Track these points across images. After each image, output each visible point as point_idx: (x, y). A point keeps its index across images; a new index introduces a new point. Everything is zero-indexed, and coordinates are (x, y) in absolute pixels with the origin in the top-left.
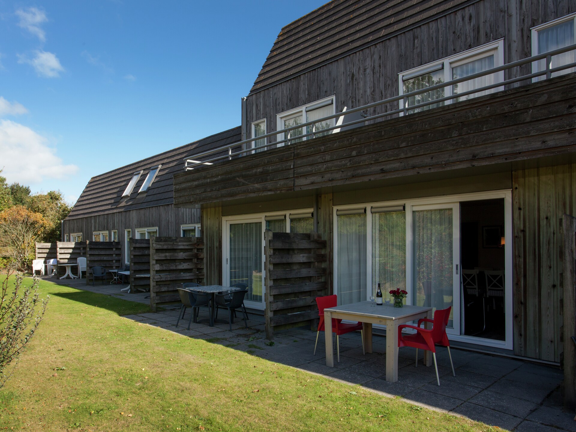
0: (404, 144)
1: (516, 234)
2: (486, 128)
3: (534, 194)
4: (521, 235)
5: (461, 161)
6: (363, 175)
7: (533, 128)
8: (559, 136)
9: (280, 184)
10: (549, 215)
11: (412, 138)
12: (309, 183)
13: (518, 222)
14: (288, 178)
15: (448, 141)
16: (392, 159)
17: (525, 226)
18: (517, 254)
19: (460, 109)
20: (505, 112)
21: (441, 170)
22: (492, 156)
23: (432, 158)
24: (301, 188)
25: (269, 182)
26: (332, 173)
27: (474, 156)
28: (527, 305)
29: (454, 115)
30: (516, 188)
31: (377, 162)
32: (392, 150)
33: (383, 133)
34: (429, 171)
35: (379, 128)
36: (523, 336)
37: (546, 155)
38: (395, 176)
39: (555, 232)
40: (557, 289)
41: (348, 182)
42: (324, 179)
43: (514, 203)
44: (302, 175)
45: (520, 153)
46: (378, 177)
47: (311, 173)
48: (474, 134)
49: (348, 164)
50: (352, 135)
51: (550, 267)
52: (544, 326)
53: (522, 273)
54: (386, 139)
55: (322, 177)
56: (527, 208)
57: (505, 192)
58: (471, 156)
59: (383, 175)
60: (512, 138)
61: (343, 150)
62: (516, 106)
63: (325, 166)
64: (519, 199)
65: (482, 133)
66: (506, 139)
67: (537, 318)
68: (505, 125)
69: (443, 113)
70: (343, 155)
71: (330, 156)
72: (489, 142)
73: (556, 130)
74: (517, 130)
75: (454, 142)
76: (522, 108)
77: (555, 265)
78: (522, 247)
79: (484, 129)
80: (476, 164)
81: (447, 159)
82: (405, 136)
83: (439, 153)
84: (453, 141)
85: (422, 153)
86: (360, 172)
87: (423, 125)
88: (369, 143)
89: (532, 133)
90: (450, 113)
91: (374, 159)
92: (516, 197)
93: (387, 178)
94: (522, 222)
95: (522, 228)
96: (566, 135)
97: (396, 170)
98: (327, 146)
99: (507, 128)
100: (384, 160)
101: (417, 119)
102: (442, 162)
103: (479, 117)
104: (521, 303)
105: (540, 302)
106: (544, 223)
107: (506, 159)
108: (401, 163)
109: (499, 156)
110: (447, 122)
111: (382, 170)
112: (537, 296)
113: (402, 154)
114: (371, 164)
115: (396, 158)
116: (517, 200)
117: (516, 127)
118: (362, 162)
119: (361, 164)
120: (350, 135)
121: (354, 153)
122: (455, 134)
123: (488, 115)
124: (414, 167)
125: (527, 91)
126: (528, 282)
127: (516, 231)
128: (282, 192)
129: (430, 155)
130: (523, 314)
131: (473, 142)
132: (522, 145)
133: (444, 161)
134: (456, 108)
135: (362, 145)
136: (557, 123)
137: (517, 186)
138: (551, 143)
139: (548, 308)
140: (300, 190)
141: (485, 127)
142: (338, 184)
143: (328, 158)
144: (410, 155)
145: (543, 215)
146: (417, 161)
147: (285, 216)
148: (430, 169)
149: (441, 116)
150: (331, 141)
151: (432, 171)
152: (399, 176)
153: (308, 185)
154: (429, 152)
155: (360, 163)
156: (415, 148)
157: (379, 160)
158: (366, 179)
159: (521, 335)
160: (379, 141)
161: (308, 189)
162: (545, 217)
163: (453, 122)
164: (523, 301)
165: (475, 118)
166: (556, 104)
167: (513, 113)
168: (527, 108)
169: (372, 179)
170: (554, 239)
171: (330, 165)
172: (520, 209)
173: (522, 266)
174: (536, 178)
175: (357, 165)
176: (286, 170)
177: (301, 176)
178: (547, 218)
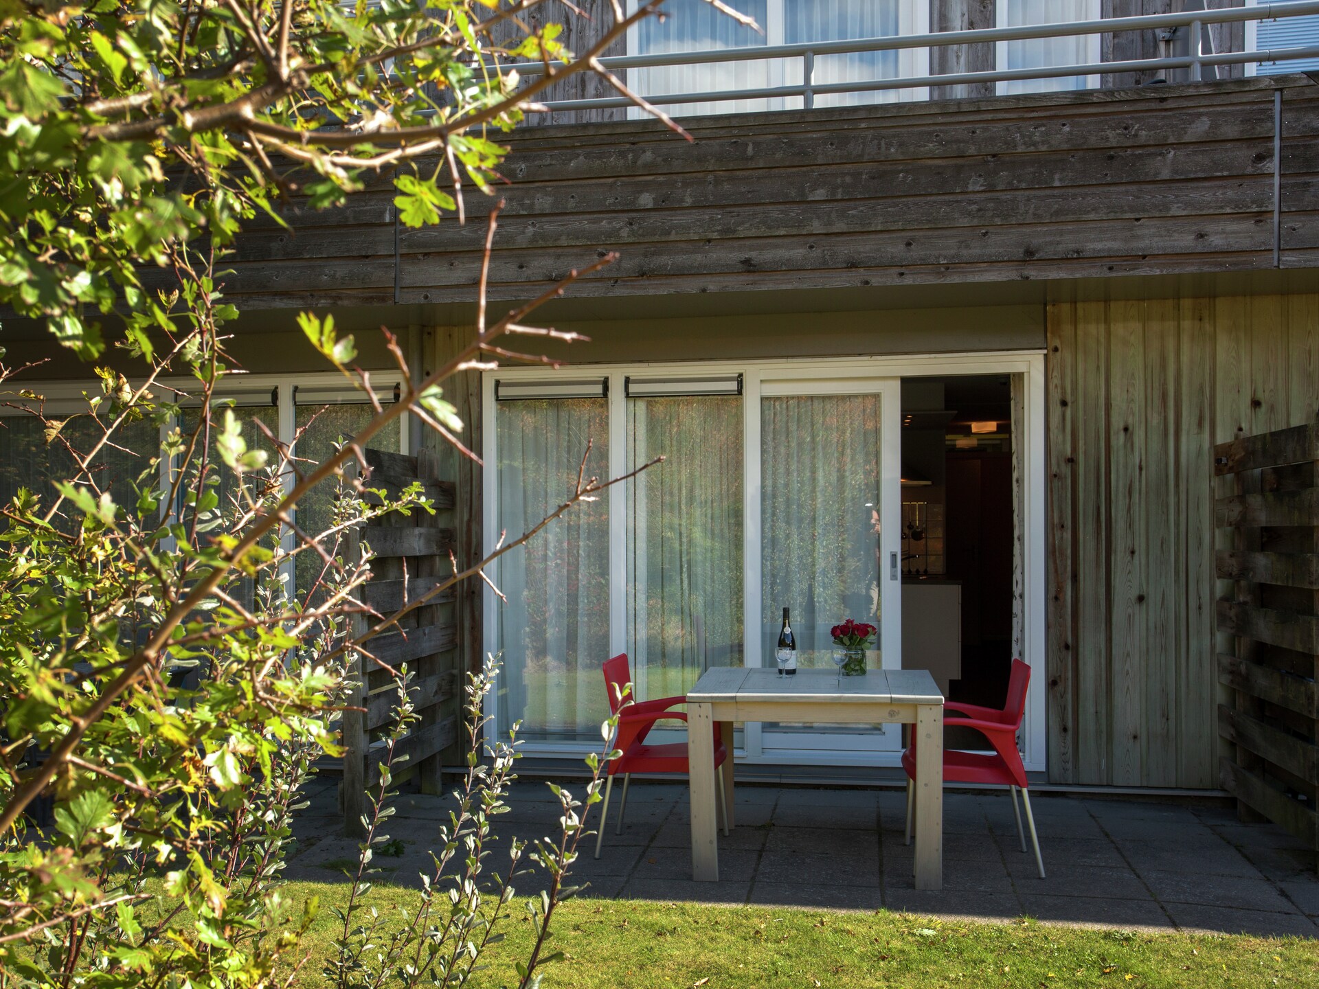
0: (820, 194)
1: (1054, 469)
2: (1060, 180)
3: (1098, 367)
4: (1066, 470)
5: (992, 262)
6: (680, 273)
7: (1177, 196)
8: (1235, 227)
9: (333, 277)
10: (1130, 421)
11: (848, 179)
12: (462, 281)
13: (1060, 438)
14: (367, 257)
15: (957, 202)
16: (783, 232)
17: (1074, 448)
18: (1056, 520)
19: (989, 116)
20: (1109, 145)
21: (933, 280)
22: (1077, 257)
23: (909, 244)
24: (426, 297)
25: (279, 264)
26: (559, 256)
27: (1029, 253)
28: (1081, 649)
29: (974, 132)
30: (1056, 349)
31: (729, 236)
32: (782, 207)
33: (750, 150)
34: (897, 281)
35: (735, 132)
36: (1070, 732)
37: (1206, 269)
38: (789, 287)
39: (1143, 464)
40: (1147, 606)
41: (621, 291)
42: (527, 272)
43: (1051, 387)
44: (433, 250)
45: (1144, 257)
46: (736, 283)
47: (472, 248)
48: (1027, 193)
49: (625, 233)
50: (636, 140)
51: (1133, 552)
52: (1119, 698)
53: (1069, 569)
54: (760, 171)
55: (521, 267)
56: (1081, 402)
57: (1027, 358)
58: (1022, 250)
59: (751, 277)
60: (1128, 216)
61: (602, 185)
62: (1136, 135)
63: (530, 230)
64: (1062, 378)
65: (1048, 192)
66: (1112, 216)
67: (1104, 683)
68: (1109, 179)
69: (940, 120)
70: (605, 199)
71: (550, 200)
72: (1070, 218)
73: (1228, 210)
74: (1138, 197)
75: (974, 207)
76: (1152, 143)
77: (1143, 546)
78: (1069, 502)
79: (1057, 184)
80: (1034, 273)
81: (952, 252)
82: (823, 168)
83: (930, 233)
84: (971, 202)
85: (879, 228)
86: (666, 260)
87: (879, 144)
88: (700, 175)
89: (1175, 210)
90: (961, 122)
91: (719, 228)
92: (1055, 374)
93: (764, 288)
94: (1069, 438)
95: (1069, 453)
96: (1249, 225)
97: (794, 268)
98: (538, 162)
99: (1112, 189)
100: (753, 233)
101: (863, 125)
102: (938, 258)
103: (1044, 148)
104: (1067, 647)
105: (1109, 640)
106: (1118, 440)
107: (1111, 269)
108: (811, 247)
109: (1095, 258)
110: (955, 146)
111: (747, 262)
112: (1103, 626)
113: (816, 223)
114: (709, 241)
115: (794, 231)
116: (1056, 381)
117: (1134, 188)
118: (677, 233)
119: (672, 237)
120: (632, 139)
121: (646, 200)
122: (976, 184)
123: (1065, 146)
124: (852, 265)
125: (1162, 100)
126: (1081, 592)
127: (1054, 461)
128: (340, 303)
129: (903, 234)
130: (1070, 674)
131: (1027, 212)
132: (1150, 238)
133: (945, 258)
134: (978, 112)
135: (674, 177)
136: (1230, 194)
137: (1057, 343)
138: (1217, 241)
139: (1128, 655)
140: (422, 301)
141: (1057, 176)
142: (585, 295)
143: (543, 202)
144: (840, 226)
145: (1117, 423)
146: (862, 248)
147: (275, 394)
148: (902, 274)
149: (932, 128)
150: (556, 148)
151: (908, 281)
152: (805, 286)
153: (458, 286)
154: (900, 225)
155: (669, 234)
156: (855, 208)
157: (735, 231)
158: (690, 286)
159: (1065, 730)
160: (738, 173)
161: (457, 300)
162: (1122, 426)
163: (972, 150)
164: (1070, 641)
165: (1032, 149)
166: (1229, 145)
167: (1129, 151)
168: (1163, 145)
169: (712, 287)
170: (1140, 481)
171: (550, 227)
172: (1064, 403)
173: (1069, 551)
174: (1102, 328)
175: (656, 238)
176: (360, 225)
177: (425, 254)
178: (1126, 429)
